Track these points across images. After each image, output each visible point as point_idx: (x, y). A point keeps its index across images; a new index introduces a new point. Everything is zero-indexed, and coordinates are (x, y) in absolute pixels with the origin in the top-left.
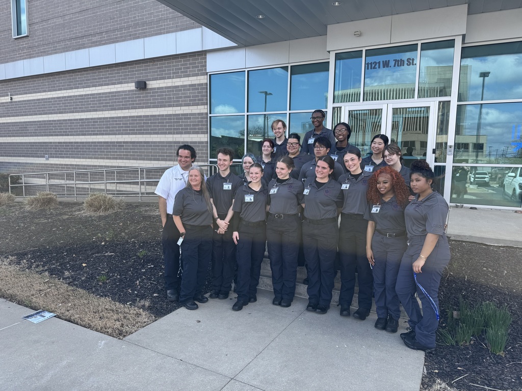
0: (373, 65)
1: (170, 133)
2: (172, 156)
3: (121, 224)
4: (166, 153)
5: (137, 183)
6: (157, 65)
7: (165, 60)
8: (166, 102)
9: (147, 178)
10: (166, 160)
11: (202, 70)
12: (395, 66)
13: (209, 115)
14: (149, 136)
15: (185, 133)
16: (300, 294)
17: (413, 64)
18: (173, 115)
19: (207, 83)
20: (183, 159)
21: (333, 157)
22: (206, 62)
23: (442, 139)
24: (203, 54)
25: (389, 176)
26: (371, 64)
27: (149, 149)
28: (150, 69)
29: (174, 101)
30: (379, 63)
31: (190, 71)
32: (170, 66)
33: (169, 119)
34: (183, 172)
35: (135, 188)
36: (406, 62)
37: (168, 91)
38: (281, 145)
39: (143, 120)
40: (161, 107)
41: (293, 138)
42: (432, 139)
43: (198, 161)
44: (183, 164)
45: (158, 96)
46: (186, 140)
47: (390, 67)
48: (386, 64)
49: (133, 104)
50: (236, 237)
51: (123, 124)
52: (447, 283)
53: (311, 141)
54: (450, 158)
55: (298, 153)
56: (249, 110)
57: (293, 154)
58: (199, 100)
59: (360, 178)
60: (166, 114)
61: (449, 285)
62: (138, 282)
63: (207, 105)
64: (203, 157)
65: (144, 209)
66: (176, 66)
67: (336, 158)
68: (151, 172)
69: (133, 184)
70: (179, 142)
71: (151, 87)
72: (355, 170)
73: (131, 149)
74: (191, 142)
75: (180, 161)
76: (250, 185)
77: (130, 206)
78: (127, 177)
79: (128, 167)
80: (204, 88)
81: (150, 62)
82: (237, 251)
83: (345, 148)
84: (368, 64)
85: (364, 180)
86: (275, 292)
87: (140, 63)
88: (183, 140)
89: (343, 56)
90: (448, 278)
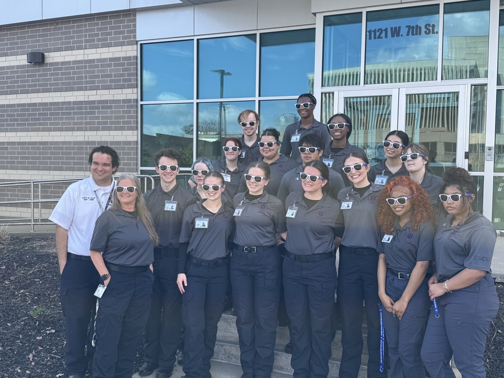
0: (378, 34)
1: (79, 129)
2: (82, 163)
3: (4, 267)
4: (74, 158)
5: (27, 205)
6: (61, 29)
7: (74, 22)
8: (74, 83)
9: (43, 197)
10: (73, 169)
11: (130, 37)
12: (408, 35)
13: (140, 103)
14: (47, 133)
15: (104, 129)
16: (282, 368)
17: (433, 33)
18: (86, 102)
19: (137, 57)
20: (100, 168)
21: (326, 162)
22: (135, 26)
23: (477, 138)
24: (130, 14)
25: (407, 189)
26: (375, 31)
27: (47, 153)
28: (51, 35)
29: (87, 83)
30: (386, 30)
31: (111, 39)
32: (81, 31)
33: (78, 108)
34: (97, 187)
35: (25, 213)
36: (423, 30)
37: (78, 68)
38: (253, 147)
39: (38, 110)
40: (67, 90)
41: (268, 135)
42: (463, 138)
43: (122, 170)
44: (100, 176)
45: (63, 74)
46: (104, 139)
47: (402, 35)
48: (396, 32)
49: (24, 86)
50: (183, 282)
51: (8, 115)
52: (494, 345)
53: (295, 138)
54: (489, 165)
55: (277, 157)
56: (200, 96)
57: (269, 158)
58: (124, 80)
59: (366, 194)
60: (75, 100)
61: (496, 348)
62: (31, 356)
63: (137, 87)
64: (130, 164)
65: (38, 244)
66: (90, 30)
67: (331, 163)
68: (50, 187)
69: (22, 207)
70: (93, 143)
71: (51, 61)
72: (360, 182)
73: (19, 153)
74: (112, 143)
75: (95, 170)
76: (204, 204)
77: (16, 239)
78: (11, 195)
79: (14, 180)
80: (131, 64)
81: (51, 24)
82: (183, 305)
83: (343, 149)
84: (370, 32)
85: (372, 197)
86: (242, 366)
87: (35, 26)
88: (99, 140)
89: (334, 20)
90: (495, 339)
